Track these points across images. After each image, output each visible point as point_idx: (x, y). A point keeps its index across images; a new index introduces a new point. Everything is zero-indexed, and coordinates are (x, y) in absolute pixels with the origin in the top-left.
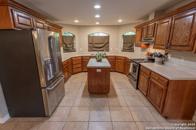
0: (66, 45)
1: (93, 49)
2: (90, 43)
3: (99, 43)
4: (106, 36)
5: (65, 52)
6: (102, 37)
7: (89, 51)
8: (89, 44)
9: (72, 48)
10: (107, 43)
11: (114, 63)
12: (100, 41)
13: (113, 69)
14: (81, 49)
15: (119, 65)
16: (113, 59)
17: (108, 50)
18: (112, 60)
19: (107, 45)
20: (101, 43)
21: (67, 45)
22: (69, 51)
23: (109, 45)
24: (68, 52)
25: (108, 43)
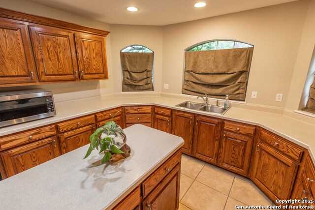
0: (131, 75)
1: (193, 88)
2: (188, 71)
3: (215, 71)
4: (242, 51)
5: (128, 90)
6: (226, 53)
7: (186, 91)
8: (187, 73)
9: (145, 81)
10: (241, 73)
11: (248, 150)
12: (217, 67)
13: (242, 168)
14: (166, 86)
15: (265, 166)
16: (247, 135)
17: (240, 96)
18: (239, 137)
19: (239, 80)
20: (221, 71)
21: (133, 74)
22: (137, 88)
23: (247, 78)
24: (135, 90)
25: (245, 72)
